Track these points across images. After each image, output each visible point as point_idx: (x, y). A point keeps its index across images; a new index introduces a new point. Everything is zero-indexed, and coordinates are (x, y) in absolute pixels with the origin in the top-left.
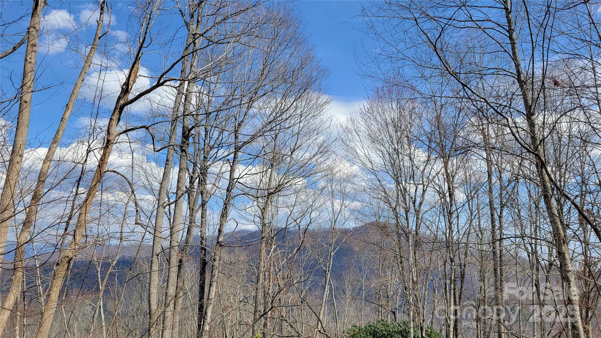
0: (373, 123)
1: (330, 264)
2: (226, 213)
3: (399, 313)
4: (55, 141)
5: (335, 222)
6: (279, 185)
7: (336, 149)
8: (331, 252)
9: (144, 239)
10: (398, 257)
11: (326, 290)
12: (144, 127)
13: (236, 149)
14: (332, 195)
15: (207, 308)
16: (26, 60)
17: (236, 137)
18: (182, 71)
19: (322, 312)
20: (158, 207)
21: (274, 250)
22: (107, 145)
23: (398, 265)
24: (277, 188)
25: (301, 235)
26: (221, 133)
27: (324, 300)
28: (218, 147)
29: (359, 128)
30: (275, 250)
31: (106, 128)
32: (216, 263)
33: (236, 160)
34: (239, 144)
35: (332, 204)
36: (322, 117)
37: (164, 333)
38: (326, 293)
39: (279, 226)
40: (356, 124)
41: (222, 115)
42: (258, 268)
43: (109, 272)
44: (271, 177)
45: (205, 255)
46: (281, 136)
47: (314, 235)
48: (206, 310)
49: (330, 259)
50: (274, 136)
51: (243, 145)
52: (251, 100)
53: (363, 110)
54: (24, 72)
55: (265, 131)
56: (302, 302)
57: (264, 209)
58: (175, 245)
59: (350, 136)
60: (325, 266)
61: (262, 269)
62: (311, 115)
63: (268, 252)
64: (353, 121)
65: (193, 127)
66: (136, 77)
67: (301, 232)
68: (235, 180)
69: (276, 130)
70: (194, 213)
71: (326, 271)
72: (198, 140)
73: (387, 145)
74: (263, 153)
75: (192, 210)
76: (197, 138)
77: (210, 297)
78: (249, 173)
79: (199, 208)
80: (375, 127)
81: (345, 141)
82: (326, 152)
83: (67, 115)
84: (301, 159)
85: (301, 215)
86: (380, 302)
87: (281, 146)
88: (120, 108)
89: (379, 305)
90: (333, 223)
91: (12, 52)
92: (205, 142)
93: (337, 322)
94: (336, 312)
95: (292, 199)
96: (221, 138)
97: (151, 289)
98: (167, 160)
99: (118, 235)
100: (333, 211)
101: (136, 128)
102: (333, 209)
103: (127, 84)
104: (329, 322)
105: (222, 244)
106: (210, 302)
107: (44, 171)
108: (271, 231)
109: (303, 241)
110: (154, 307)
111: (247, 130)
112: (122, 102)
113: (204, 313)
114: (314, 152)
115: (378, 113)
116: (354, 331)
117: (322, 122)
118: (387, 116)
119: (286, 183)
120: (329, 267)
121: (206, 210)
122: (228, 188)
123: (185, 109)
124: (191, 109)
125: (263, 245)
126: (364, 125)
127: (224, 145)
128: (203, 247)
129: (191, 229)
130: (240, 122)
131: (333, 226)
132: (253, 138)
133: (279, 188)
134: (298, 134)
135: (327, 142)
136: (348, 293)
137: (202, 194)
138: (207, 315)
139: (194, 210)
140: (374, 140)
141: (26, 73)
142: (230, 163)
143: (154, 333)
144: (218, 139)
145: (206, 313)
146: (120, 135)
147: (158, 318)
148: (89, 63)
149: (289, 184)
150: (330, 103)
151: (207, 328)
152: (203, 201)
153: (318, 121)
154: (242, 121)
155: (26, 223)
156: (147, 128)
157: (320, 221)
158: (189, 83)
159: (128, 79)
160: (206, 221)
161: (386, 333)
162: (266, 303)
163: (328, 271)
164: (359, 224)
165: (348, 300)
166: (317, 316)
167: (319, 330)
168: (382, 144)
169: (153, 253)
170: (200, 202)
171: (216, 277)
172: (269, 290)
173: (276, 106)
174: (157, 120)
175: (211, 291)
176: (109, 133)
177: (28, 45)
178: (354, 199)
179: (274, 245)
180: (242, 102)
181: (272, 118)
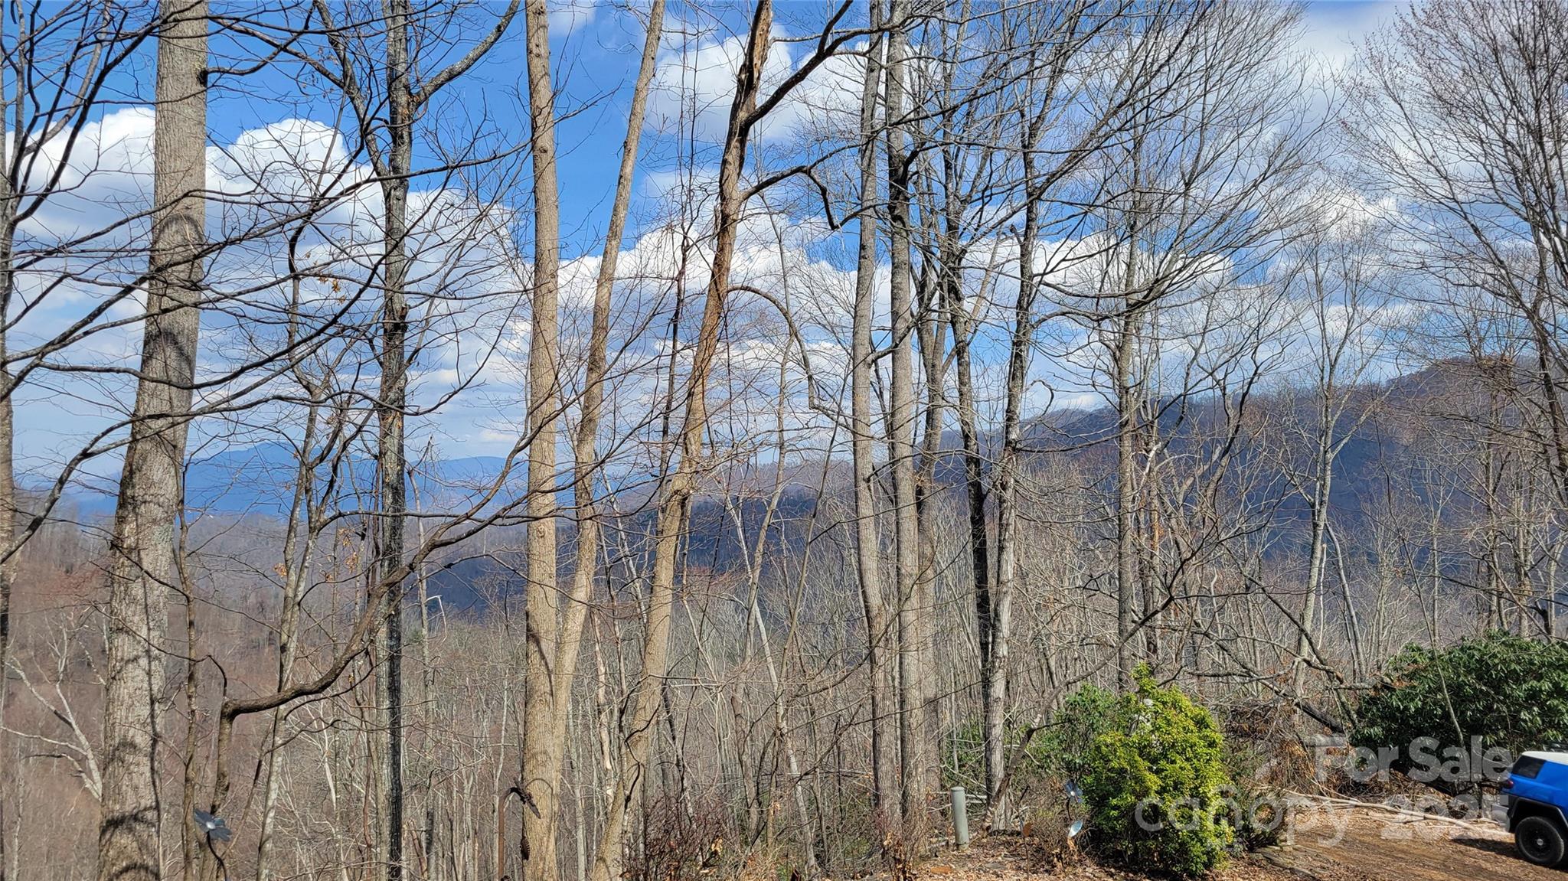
0: (1448, 54)
1: (1323, 486)
2: (1022, 367)
3: (1558, 613)
4: (613, 233)
5: (1332, 367)
6: (1157, 281)
7: (1326, 153)
8: (1326, 452)
9: (835, 443)
10: (1552, 451)
11: (1318, 554)
12: (799, 170)
13: (1029, 195)
14: (1319, 290)
15: (997, 605)
16: (529, 52)
17: (1028, 164)
18: (872, 9)
19: (1310, 614)
20: (854, 368)
21: (1157, 454)
22: (724, 225)
23: (1552, 474)
24: (1151, 290)
25: (1231, 412)
26: (988, 156)
27: (1314, 583)
28: (982, 198)
29: (1398, 81)
30: (1159, 456)
31: (715, 187)
32: (1008, 495)
33: (1033, 225)
34: (1036, 181)
35: (1321, 316)
36: (1273, 65)
37: (906, 662)
38: (1317, 562)
39: (1164, 391)
40: (1386, 68)
41: (984, 109)
42: (1118, 504)
43: (765, 524)
44: (1133, 262)
45: (978, 474)
46: (1151, 141)
47: (1269, 408)
48: (996, 610)
49: (1324, 470)
50: (1130, 145)
51: (1049, 182)
52: (1062, 54)
53: (1410, 19)
54: (531, 81)
55: (1107, 137)
56: (1248, 588)
57: (1120, 348)
58: (905, 455)
59: (1369, 108)
60: (1311, 491)
61: (1130, 505)
62: (1239, 66)
63: (1142, 461)
64: (1376, 62)
65: (914, 154)
66: (766, 47)
67: (1229, 402)
68: (1037, 279)
69: (1135, 127)
70: (938, 376)
71: (1313, 506)
72: (928, 186)
73: (1497, 117)
74: (1104, 198)
75: (931, 368)
76: (925, 184)
77: (1003, 578)
78: (1070, 257)
79: (949, 362)
80: (1453, 67)
81: (1355, 126)
82: (1295, 167)
83: (628, 170)
84: (1219, 198)
85: (1227, 356)
86: (1494, 584)
87: (1155, 170)
88: (740, 132)
89: (1489, 593)
90: (1327, 369)
91: (496, 40)
92: (946, 189)
93: (1356, 641)
94: (1353, 613)
95: (1199, 313)
96: (986, 173)
97: (863, 559)
98: (863, 247)
99: (775, 438)
100: (1324, 336)
101: (783, 177)
102: (1324, 330)
103: (748, 68)
104: (1331, 640)
105: (1018, 446)
106: (1005, 589)
107: (603, 305)
108: (1145, 407)
109: (1238, 426)
110: (875, 601)
111: (1055, 139)
112: (743, 115)
113: (992, 614)
114: (1255, 173)
115: (1466, 20)
116: (1415, 662)
117: (1276, 80)
118: (1494, 24)
119: (1180, 271)
120: (1322, 494)
121: (968, 364)
122: (1019, 302)
123: (890, 109)
124: (906, 105)
125: (1127, 443)
126: (1416, 66)
127: (994, 191)
128: (972, 458)
129: (935, 416)
130: (1034, 121)
131: (1326, 380)
132: (1076, 157)
133: (1155, 290)
134: (1203, 126)
135: (1295, 137)
136: (1388, 562)
137: (953, 324)
138: (999, 620)
139: (939, 367)
140: (1448, 106)
141: (535, 82)
142: (1017, 235)
143: (883, 659)
144: (978, 175)
145: (997, 615)
146: (748, 198)
147: (888, 626)
148: (657, 32)
149: (1185, 274)
150: (1298, 18)
151: (1003, 650)
152: (957, 342)
153: (1260, 79)
154: (1039, 117)
155: (587, 424)
156: (808, 172)
157: (1285, 368)
158: (891, 36)
159: (750, 55)
160: (970, 391)
161: (1518, 668)
162: (1146, 592)
163: (1321, 504)
164: (1412, 367)
165: (1388, 582)
166: (1295, 623)
167: (1306, 657)
168: (1483, 117)
169: (856, 477)
170: (949, 344)
171: (1011, 528)
172: (1151, 558)
173: (1133, 60)
174: (828, 148)
175: (1003, 563)
176: (723, 196)
177: (527, 15)
178: (1391, 293)
179: (1157, 443)
180: (1037, 63)
181: (1120, 97)
